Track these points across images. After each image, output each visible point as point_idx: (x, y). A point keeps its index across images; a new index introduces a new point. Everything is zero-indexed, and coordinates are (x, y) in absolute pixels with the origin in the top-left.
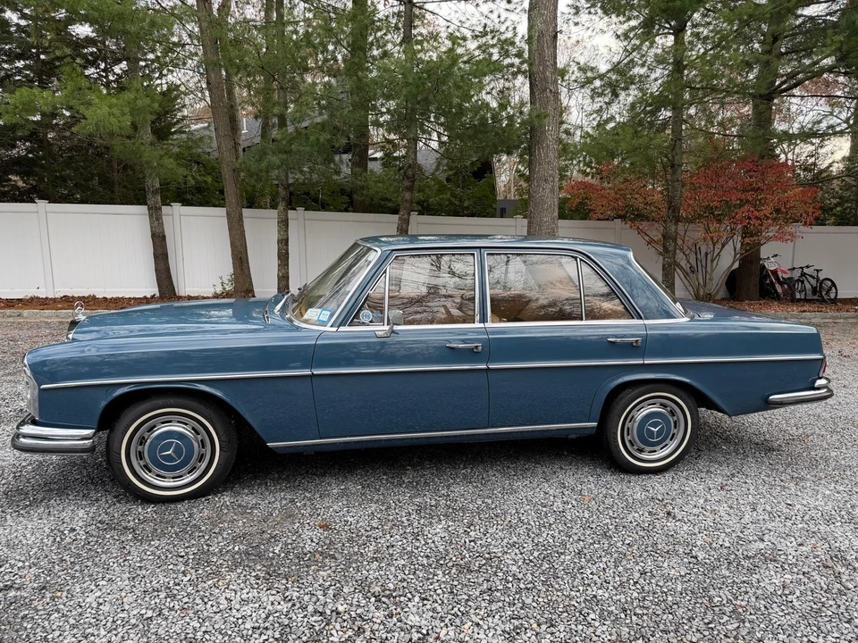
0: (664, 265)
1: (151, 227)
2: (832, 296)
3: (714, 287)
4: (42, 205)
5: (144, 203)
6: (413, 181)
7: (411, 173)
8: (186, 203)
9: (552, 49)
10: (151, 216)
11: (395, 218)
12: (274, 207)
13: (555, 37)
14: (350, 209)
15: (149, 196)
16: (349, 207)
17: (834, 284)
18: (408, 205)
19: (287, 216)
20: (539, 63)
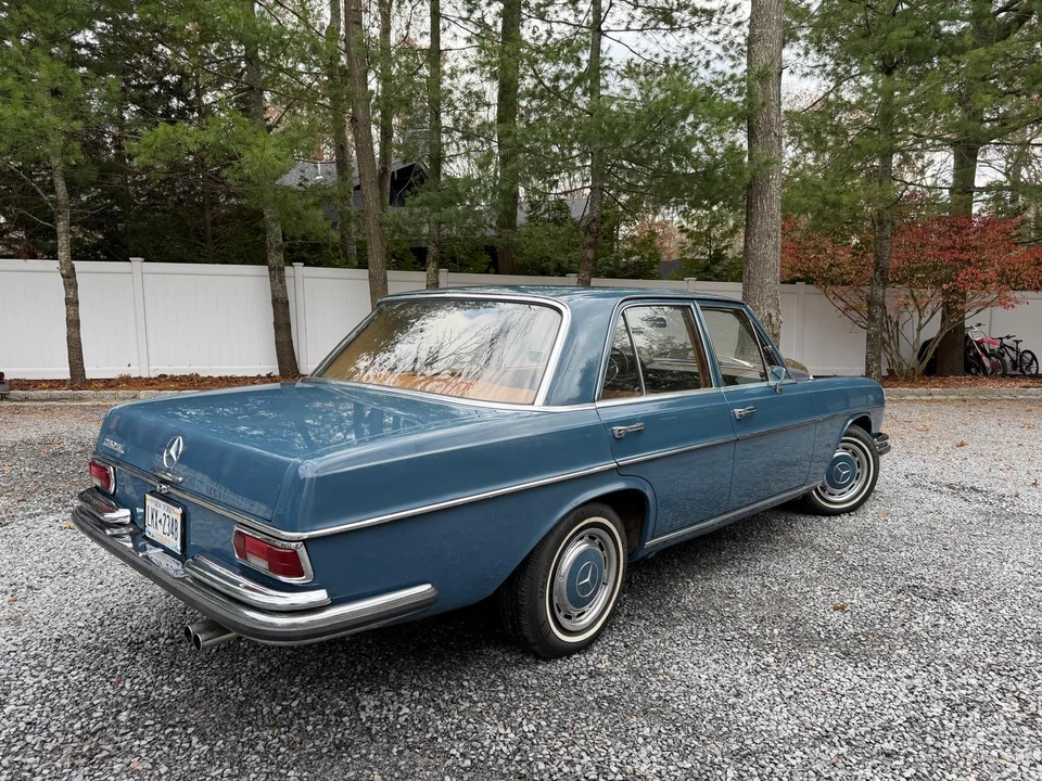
0: (868, 335)
1: (273, 291)
2: (1033, 371)
4: (137, 263)
5: (265, 263)
6: (598, 237)
7: (595, 228)
9: (777, 87)
10: (272, 278)
13: (779, 75)
15: (271, 255)
16: (489, 268)
17: (1034, 357)
19: (438, 278)
20: (764, 104)
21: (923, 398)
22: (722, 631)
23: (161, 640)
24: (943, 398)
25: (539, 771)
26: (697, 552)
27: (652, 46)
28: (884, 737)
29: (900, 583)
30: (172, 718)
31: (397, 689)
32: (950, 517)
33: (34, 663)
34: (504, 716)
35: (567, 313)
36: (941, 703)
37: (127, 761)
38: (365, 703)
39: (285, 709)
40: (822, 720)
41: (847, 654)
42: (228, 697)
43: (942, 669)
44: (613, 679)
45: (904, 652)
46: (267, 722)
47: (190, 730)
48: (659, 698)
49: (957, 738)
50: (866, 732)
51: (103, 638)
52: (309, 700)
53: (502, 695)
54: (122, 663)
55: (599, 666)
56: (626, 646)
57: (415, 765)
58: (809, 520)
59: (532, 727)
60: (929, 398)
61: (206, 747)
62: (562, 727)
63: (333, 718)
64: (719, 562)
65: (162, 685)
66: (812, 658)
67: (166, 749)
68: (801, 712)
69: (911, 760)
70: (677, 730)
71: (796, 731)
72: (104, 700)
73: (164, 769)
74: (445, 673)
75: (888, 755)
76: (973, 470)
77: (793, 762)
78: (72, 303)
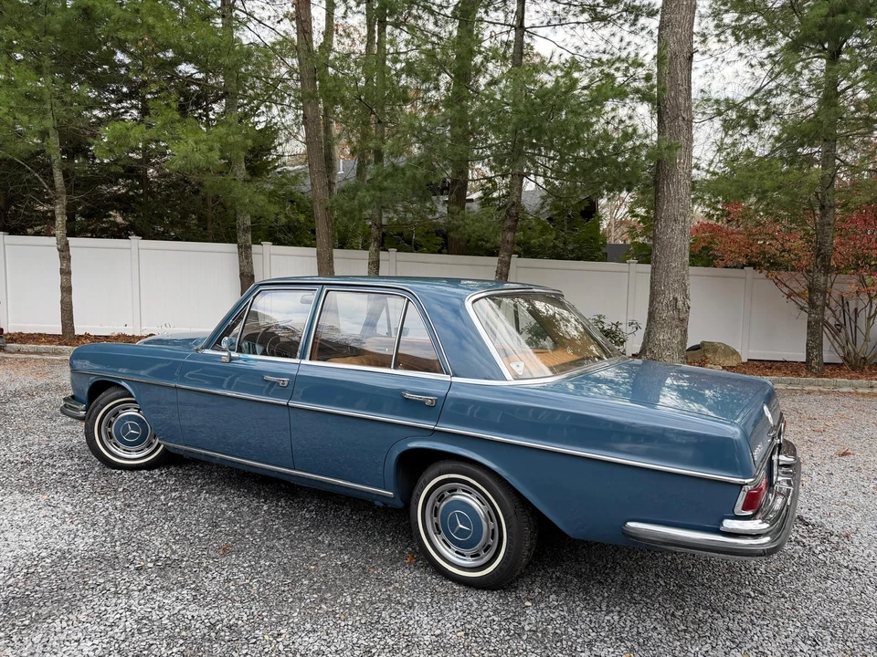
0: (809, 322)
1: (240, 266)
3: (869, 350)
4: (135, 241)
5: (236, 242)
6: (517, 221)
7: (514, 212)
8: (277, 242)
9: (686, 72)
10: (240, 254)
11: (494, 261)
12: (365, 248)
13: (690, 59)
14: (445, 250)
15: (240, 234)
16: (443, 248)
18: (509, 247)
19: (378, 256)
21: (862, 390)
60: (869, 391)
78: (66, 273)
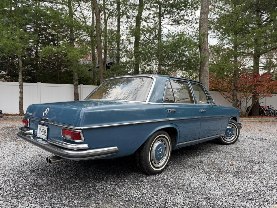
0: (233, 104)
1: (74, 91)
4: (39, 83)
5: (72, 84)
8: (84, 84)
15: (74, 82)
20: (204, 42)
21: (249, 121)
22: (199, 170)
23: (40, 170)
24: (254, 121)
25: (148, 202)
26: (190, 152)
27: (174, 29)
28: (249, 195)
29: (248, 160)
30: (41, 188)
31: (106, 182)
32: (260, 145)
33: (3, 175)
34: (138, 188)
35: (155, 79)
36: (264, 187)
37: (28, 198)
38: (97, 185)
39: (74, 186)
40: (230, 191)
41: (235, 176)
42: (58, 183)
43: (263, 179)
44: (168, 180)
45: (252, 175)
46: (69, 189)
47: (46, 191)
48: (182, 185)
49: (270, 196)
50: (243, 194)
51: (23, 169)
52: (81, 184)
53: (136, 184)
54: (28, 175)
55: (164, 177)
56: (172, 173)
57: (112, 200)
58: (221, 146)
59: (145, 191)
60: (250, 121)
61: (51, 195)
62: (154, 191)
63: (88, 188)
64: (197, 155)
65: (39, 180)
66: (225, 176)
67: (39, 195)
68: (223, 189)
69: (257, 201)
70: (188, 192)
71: (223, 193)
72: (22, 183)
73: (38, 200)
74: (120, 178)
75: (250, 200)
76: (265, 135)
77: (223, 201)
78: (21, 93)
